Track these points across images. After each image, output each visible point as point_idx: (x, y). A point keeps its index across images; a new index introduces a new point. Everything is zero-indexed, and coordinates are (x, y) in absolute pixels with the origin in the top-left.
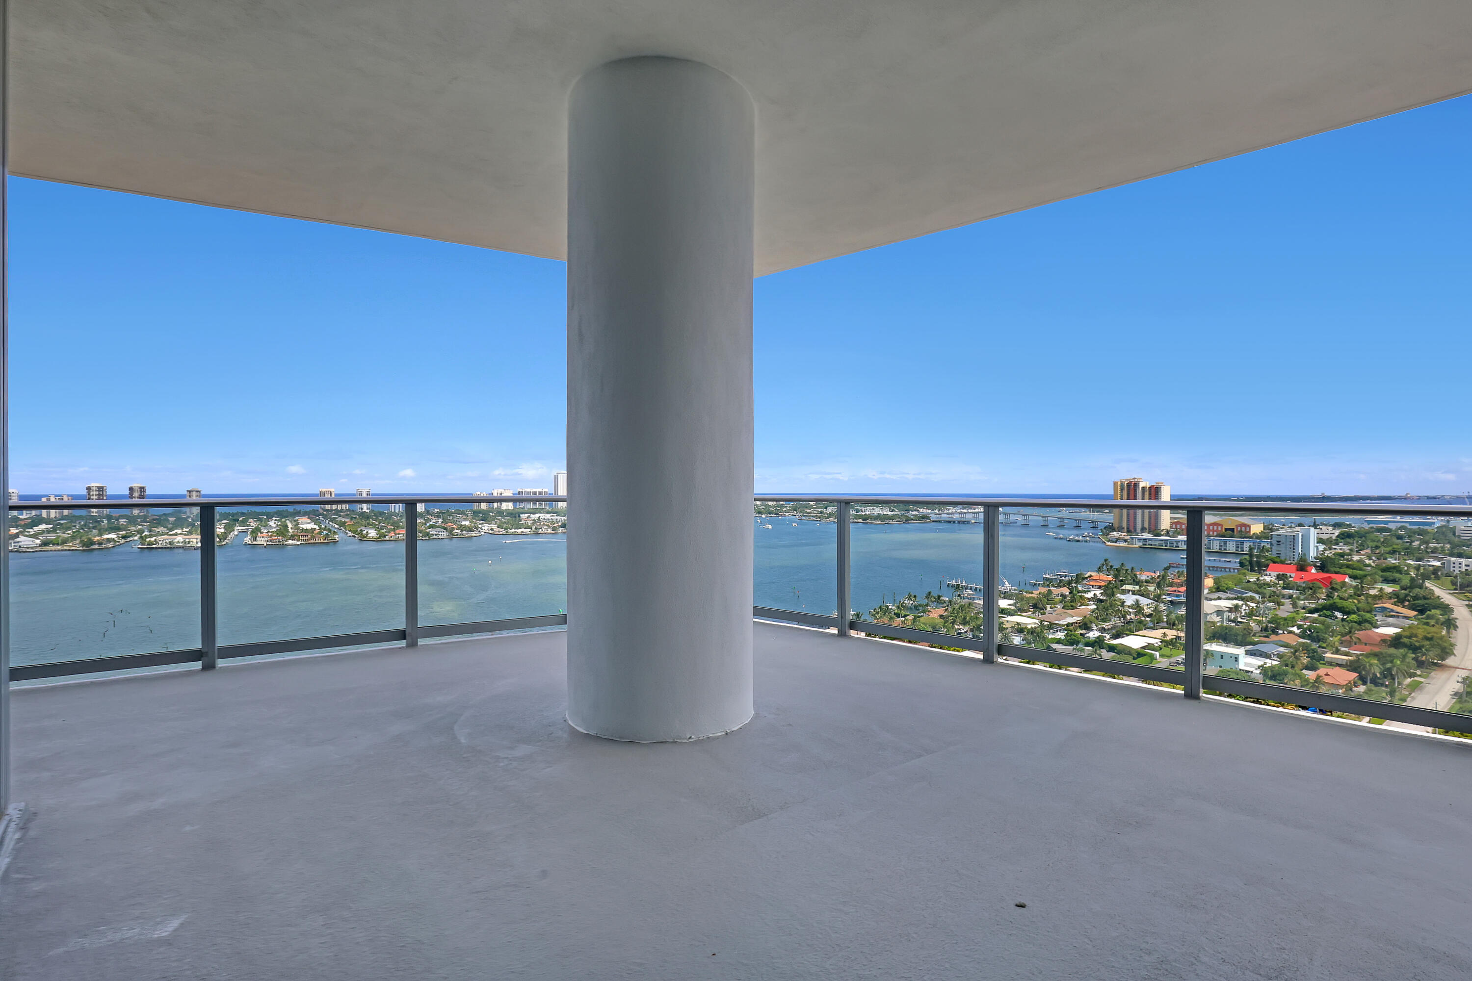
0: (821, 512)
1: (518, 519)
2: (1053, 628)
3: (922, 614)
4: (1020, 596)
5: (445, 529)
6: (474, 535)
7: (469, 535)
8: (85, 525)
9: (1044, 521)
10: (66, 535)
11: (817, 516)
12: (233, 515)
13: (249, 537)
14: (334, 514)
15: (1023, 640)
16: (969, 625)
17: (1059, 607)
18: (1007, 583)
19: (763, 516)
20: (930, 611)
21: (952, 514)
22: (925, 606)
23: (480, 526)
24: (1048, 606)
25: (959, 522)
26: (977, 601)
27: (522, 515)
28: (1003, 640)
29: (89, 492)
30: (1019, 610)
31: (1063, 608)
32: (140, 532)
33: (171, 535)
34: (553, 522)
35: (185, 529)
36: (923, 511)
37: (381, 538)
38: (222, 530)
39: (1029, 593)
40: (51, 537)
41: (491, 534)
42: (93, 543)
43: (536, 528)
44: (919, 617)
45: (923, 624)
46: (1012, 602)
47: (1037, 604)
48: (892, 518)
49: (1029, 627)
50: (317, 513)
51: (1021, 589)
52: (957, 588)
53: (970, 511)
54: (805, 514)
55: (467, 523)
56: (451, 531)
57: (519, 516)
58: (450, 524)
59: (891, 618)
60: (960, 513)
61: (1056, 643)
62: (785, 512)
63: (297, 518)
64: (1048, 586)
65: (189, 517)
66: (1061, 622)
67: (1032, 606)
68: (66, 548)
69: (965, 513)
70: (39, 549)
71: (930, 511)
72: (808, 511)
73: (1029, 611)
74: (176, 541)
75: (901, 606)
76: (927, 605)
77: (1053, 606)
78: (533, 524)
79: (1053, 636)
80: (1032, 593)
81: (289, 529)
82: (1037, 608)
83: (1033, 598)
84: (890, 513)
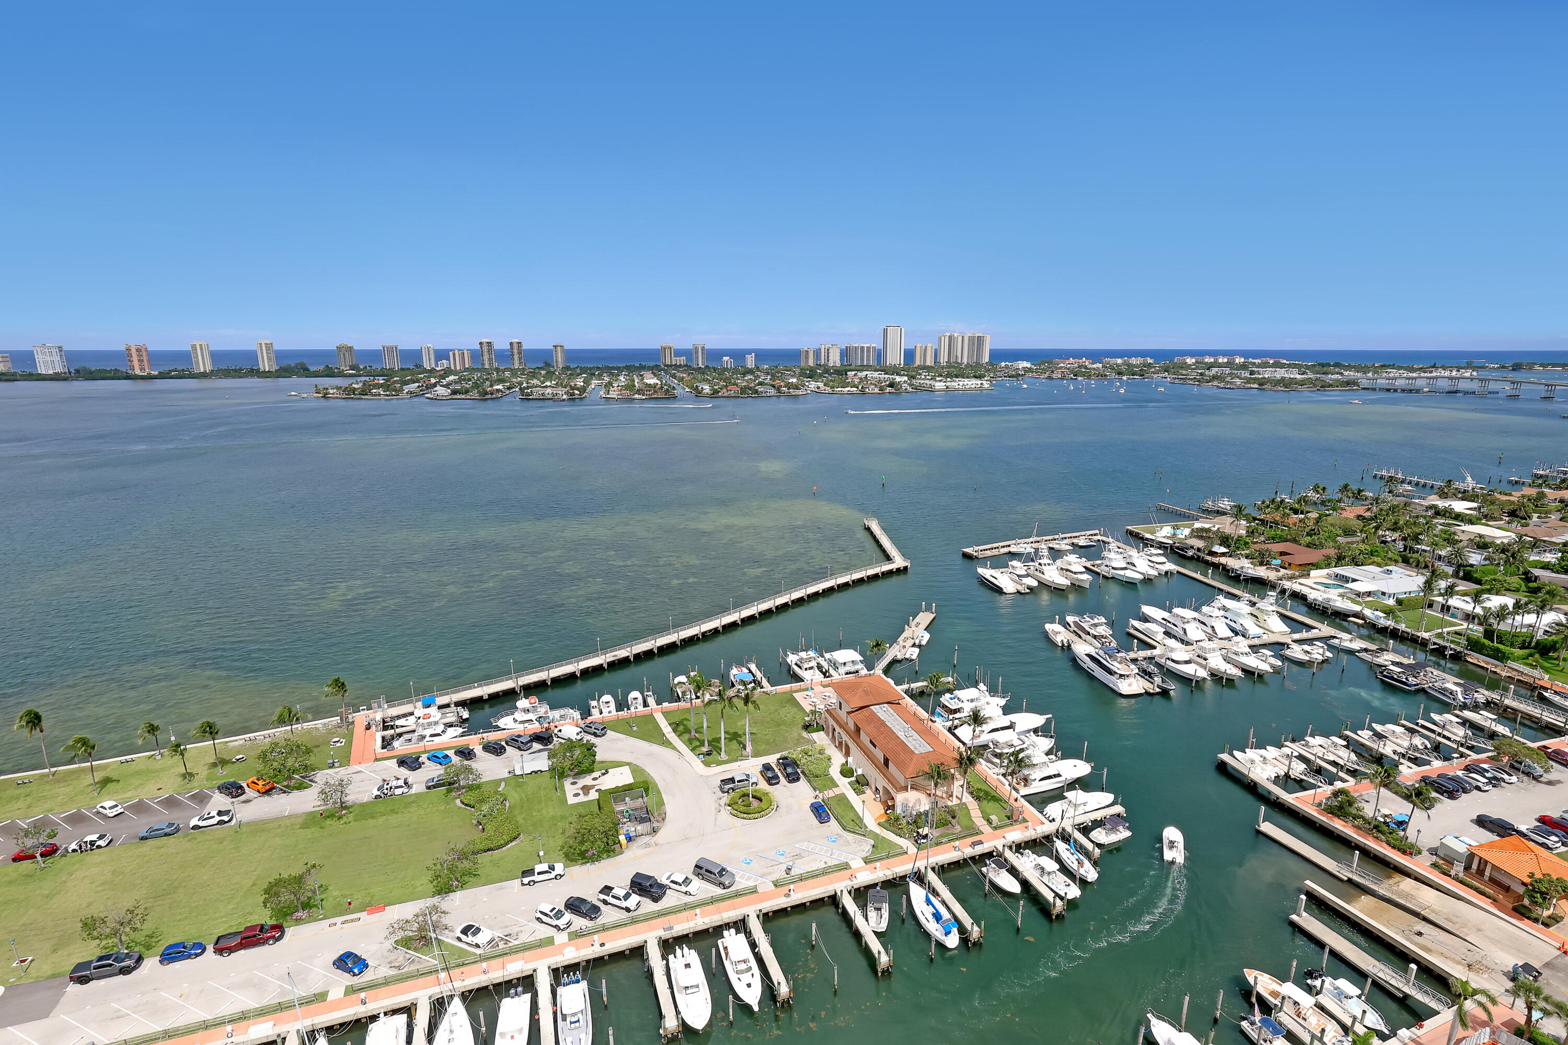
0: (1201, 374)
1: (844, 376)
2: (1538, 547)
3: (1331, 512)
4: (1489, 497)
5: (773, 386)
6: (801, 393)
7: (797, 393)
8: (480, 377)
9: (1548, 391)
10: (468, 386)
11: (1195, 378)
12: (591, 369)
13: (604, 390)
14: (673, 369)
15: (1485, 559)
16: (1402, 531)
17: (1553, 517)
18: (1469, 479)
19: (1125, 378)
20: (1343, 509)
21: (1395, 379)
22: (1337, 501)
23: (807, 384)
24: (1535, 515)
25: (1403, 391)
26: (1417, 501)
27: (848, 373)
28: (1453, 556)
29: (481, 347)
30: (1486, 517)
31: (1561, 520)
32: (520, 383)
33: (542, 387)
34: (880, 381)
35: (553, 382)
36: (1350, 374)
37: (714, 394)
38: (582, 384)
39: (1506, 495)
40: (458, 387)
41: (817, 392)
42: (486, 393)
43: (862, 388)
44: (1327, 515)
45: (1332, 525)
46: (1474, 505)
47: (1516, 510)
48: (1302, 383)
49: (1498, 542)
50: (660, 369)
51: (1493, 489)
52: (1388, 482)
53: (1422, 375)
54: (1180, 377)
55: (794, 380)
56: (778, 389)
57: (846, 374)
58: (778, 381)
59: (1285, 515)
60: (1407, 378)
61: (1540, 568)
62: (1154, 373)
63: (642, 373)
64: (1540, 486)
65: (556, 370)
66: (1554, 540)
67: (1508, 513)
68: (468, 397)
69: (1415, 378)
70: (451, 397)
71: (1359, 375)
72: (1184, 372)
73: (1501, 519)
74: (547, 392)
75: (1304, 500)
76: (1340, 501)
77: (1543, 515)
78: (860, 383)
79: (1537, 558)
80: (1510, 495)
81: (636, 383)
82: (1517, 516)
83: (1512, 503)
84: (1298, 377)
